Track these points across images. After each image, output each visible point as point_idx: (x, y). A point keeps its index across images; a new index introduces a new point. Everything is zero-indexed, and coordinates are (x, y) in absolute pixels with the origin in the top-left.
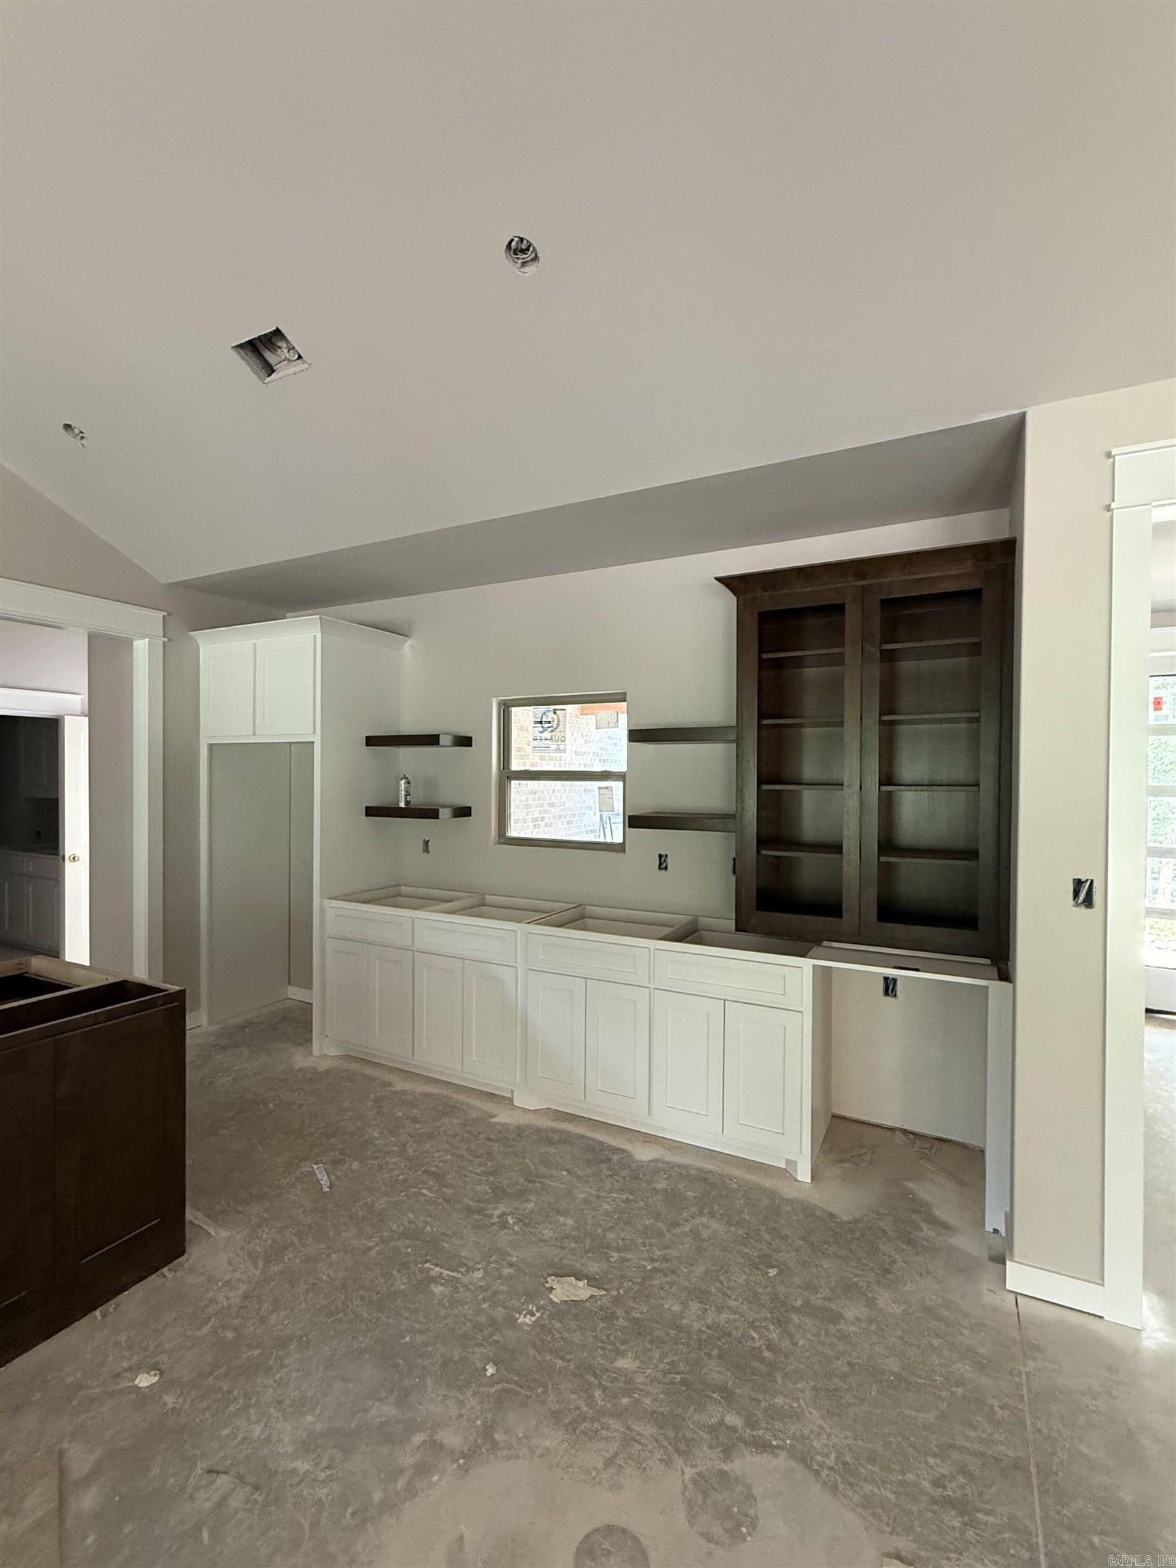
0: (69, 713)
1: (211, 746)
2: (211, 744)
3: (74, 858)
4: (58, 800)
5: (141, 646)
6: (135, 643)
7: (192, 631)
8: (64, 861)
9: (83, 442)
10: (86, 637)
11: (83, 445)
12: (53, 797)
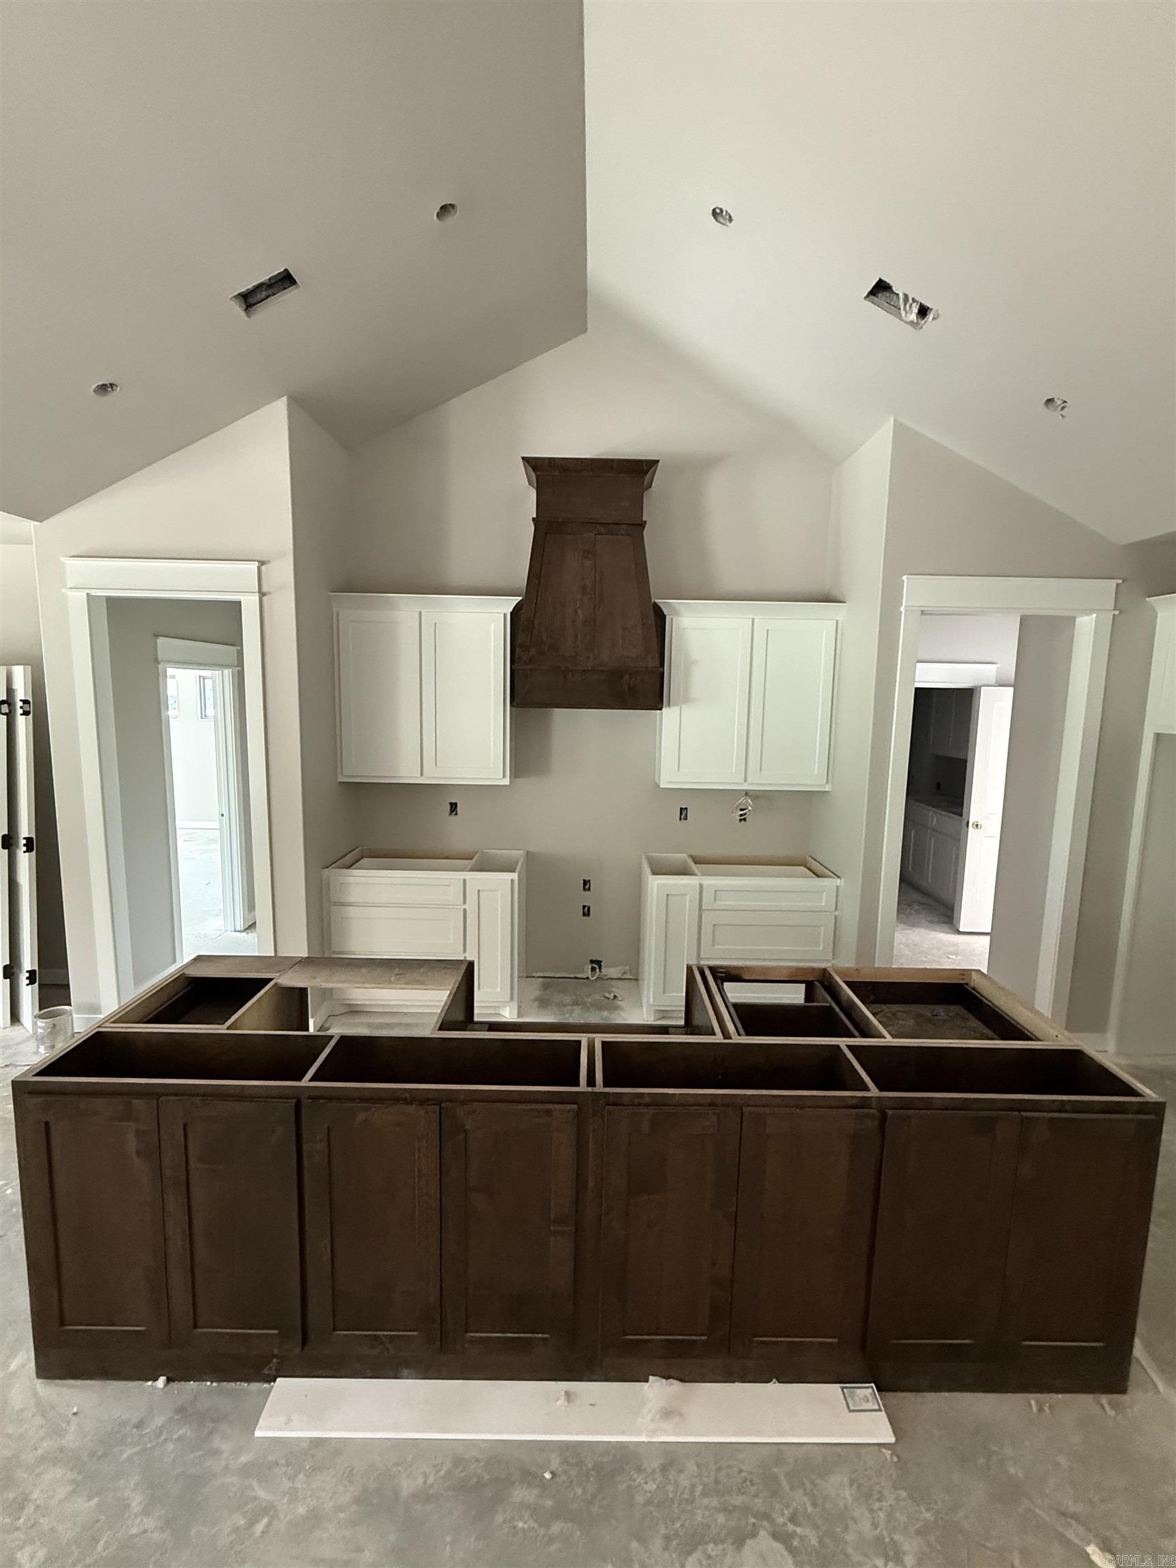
0: (986, 683)
1: (1158, 737)
2: (1158, 734)
3: (977, 826)
4: (965, 761)
5: (1086, 625)
6: (1078, 620)
7: (1149, 597)
8: (968, 826)
9: (1064, 413)
10: (1019, 618)
11: (1062, 416)
12: (963, 757)
